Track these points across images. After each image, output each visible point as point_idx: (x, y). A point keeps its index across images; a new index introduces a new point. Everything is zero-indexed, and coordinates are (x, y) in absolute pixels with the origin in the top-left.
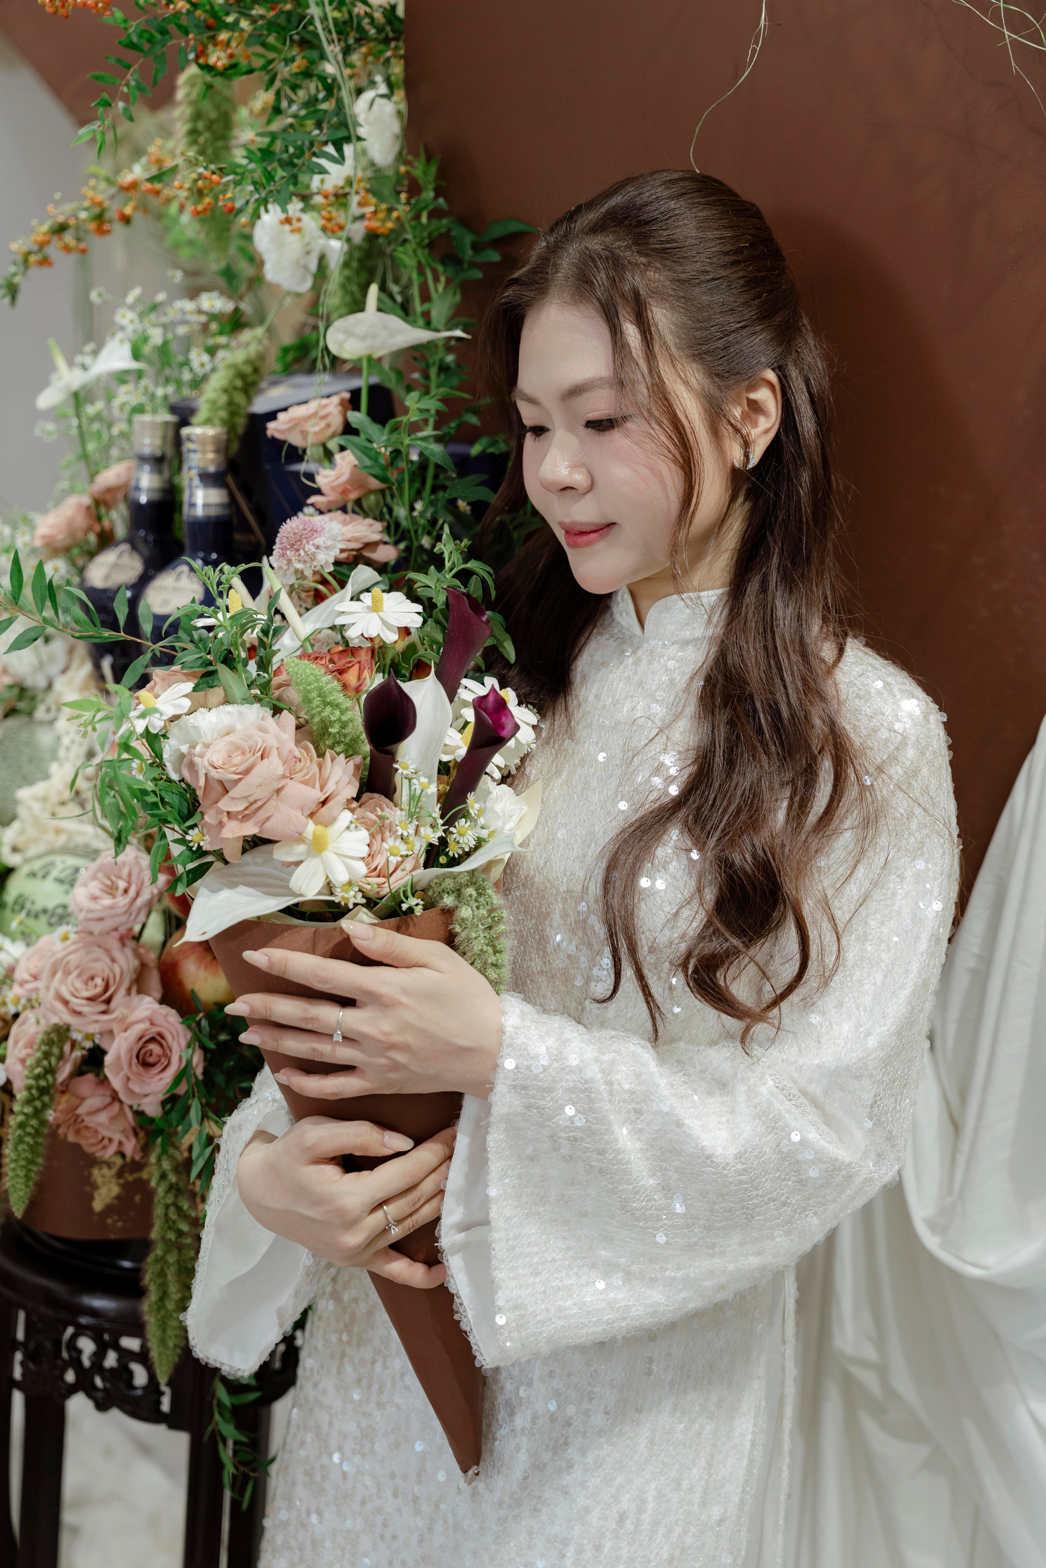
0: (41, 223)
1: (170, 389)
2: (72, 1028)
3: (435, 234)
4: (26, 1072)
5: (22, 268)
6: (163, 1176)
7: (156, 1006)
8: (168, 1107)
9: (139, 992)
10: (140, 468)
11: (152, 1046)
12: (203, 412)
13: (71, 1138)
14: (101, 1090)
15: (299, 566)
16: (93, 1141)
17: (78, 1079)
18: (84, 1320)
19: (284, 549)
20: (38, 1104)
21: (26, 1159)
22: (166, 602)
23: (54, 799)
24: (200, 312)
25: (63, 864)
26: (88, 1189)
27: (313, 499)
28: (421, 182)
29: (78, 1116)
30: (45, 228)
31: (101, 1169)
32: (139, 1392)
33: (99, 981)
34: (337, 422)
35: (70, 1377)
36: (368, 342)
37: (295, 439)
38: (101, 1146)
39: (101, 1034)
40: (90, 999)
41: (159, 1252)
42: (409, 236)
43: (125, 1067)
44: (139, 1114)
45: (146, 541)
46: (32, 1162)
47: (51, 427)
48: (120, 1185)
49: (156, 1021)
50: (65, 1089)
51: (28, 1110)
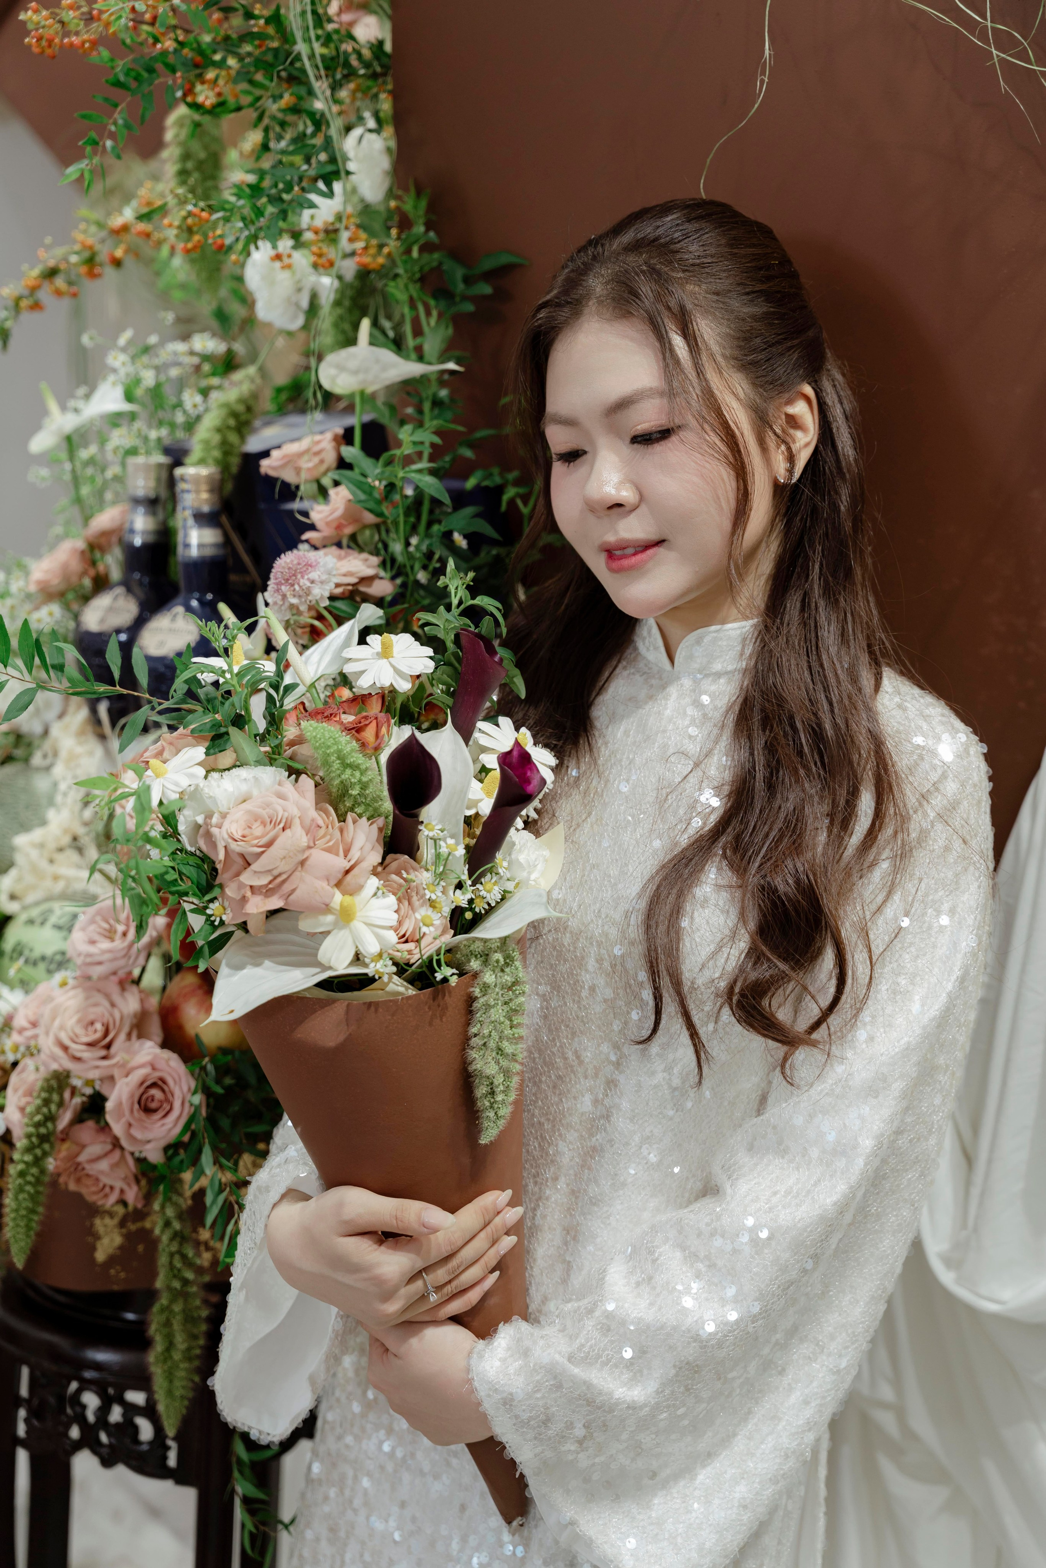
0: (32, 268)
1: (164, 432)
2: (72, 1074)
3: (426, 269)
4: (26, 1120)
5: (13, 313)
6: (167, 1224)
7: (158, 1051)
8: (170, 1152)
9: (140, 1037)
10: (133, 510)
11: (155, 1092)
12: (197, 452)
13: (72, 1187)
14: (102, 1138)
15: (294, 601)
16: (94, 1189)
17: (77, 1127)
18: (88, 1374)
19: (279, 584)
20: (38, 1152)
21: (27, 1208)
22: (162, 644)
23: (52, 845)
24: (192, 353)
25: (60, 911)
26: (90, 1239)
27: (307, 535)
28: (411, 216)
29: (79, 1164)
30: (36, 272)
31: (102, 1218)
32: (145, 1447)
33: (99, 1026)
34: (330, 458)
35: (75, 1433)
36: (361, 377)
37: (289, 476)
38: (102, 1194)
39: (102, 1080)
40: (90, 1045)
41: (164, 1301)
42: (400, 271)
43: (127, 1113)
44: (141, 1161)
45: (140, 583)
46: (32, 1211)
47: (44, 472)
48: (122, 1235)
49: (158, 1066)
50: (65, 1136)
51: (28, 1158)
